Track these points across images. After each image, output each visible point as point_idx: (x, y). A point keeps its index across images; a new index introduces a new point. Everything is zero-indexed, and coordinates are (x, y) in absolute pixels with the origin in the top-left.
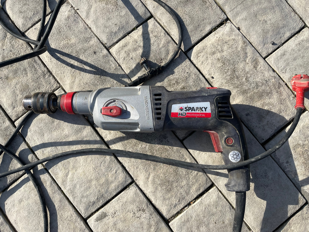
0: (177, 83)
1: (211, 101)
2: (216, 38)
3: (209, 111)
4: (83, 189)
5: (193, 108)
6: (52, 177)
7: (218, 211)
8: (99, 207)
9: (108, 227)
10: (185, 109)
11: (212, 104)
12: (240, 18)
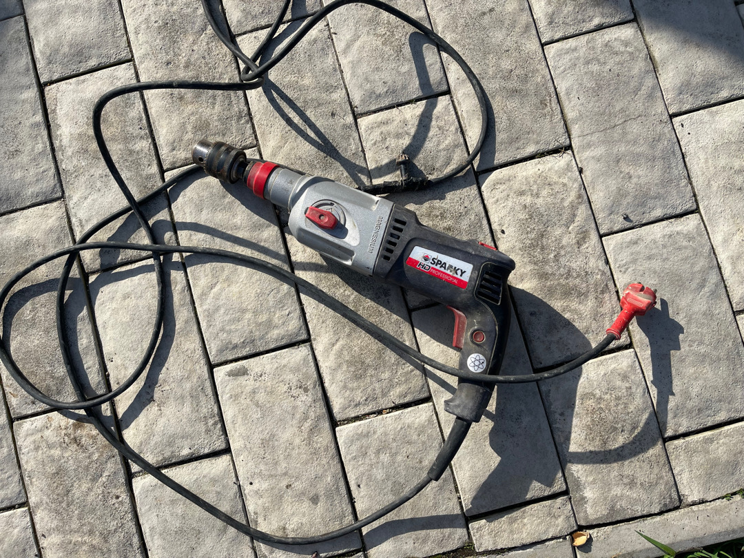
0: (443, 216)
1: (475, 264)
2: (537, 170)
3: (466, 278)
4: (227, 318)
5: (445, 263)
6: (188, 281)
7: (419, 441)
8: (240, 355)
9: (242, 392)
10: (431, 261)
11: (476, 270)
12: (591, 154)
